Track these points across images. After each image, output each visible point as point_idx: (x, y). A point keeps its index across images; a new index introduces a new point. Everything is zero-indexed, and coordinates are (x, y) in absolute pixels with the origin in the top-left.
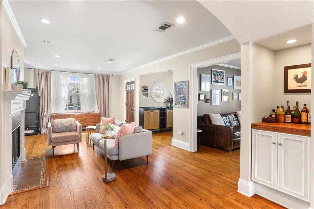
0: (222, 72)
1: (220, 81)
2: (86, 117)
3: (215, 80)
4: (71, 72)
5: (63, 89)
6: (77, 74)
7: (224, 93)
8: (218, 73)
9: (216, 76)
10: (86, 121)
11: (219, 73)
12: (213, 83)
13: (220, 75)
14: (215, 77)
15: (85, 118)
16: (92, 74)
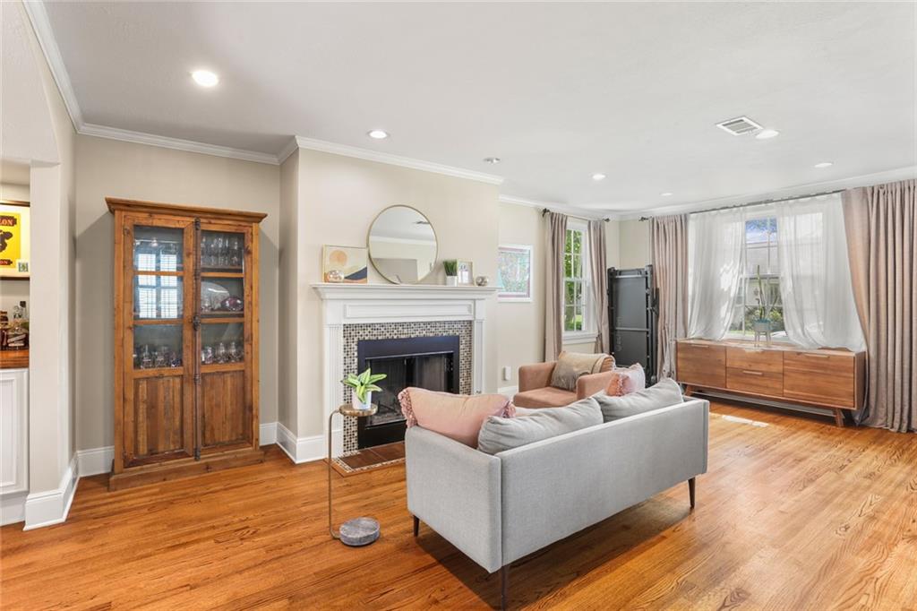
2: (788, 365)
4: (749, 204)
5: (725, 266)
6: (772, 208)
10: (788, 382)
15: (781, 368)
16: (835, 195)
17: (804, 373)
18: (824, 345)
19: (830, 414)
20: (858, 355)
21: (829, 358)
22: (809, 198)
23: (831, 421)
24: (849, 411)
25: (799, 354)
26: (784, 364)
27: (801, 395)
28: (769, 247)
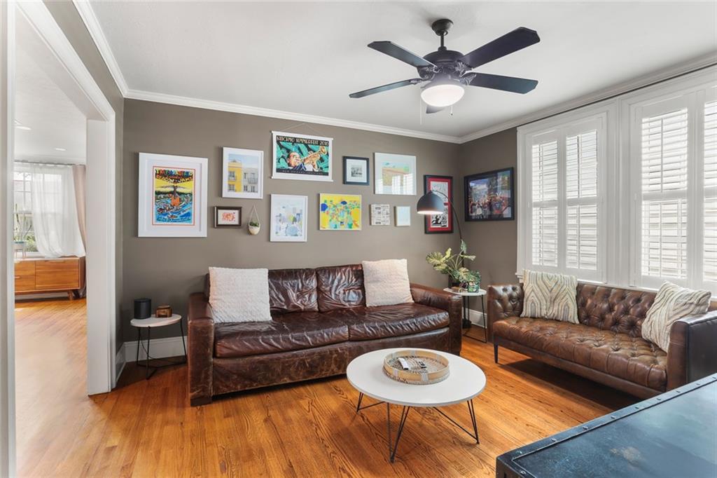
0: (319, 142)
1: (309, 168)
2: (39, 269)
3: (289, 165)
7: (328, 204)
8: (302, 147)
9: (292, 154)
10: (39, 280)
11: (306, 145)
12: (276, 175)
13: (309, 149)
14: (289, 157)
16: (69, 166)
17: (50, 273)
18: (62, 255)
19: (66, 295)
20: (81, 258)
21: (64, 262)
22: (53, 165)
23: (67, 299)
24: (77, 290)
25: (46, 261)
26: (36, 269)
27: (48, 287)
28: (25, 192)
